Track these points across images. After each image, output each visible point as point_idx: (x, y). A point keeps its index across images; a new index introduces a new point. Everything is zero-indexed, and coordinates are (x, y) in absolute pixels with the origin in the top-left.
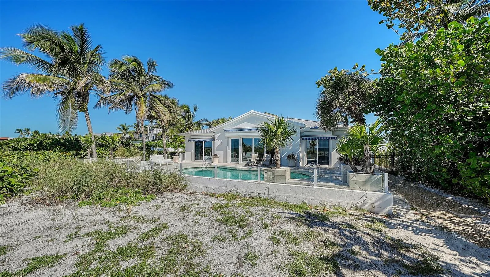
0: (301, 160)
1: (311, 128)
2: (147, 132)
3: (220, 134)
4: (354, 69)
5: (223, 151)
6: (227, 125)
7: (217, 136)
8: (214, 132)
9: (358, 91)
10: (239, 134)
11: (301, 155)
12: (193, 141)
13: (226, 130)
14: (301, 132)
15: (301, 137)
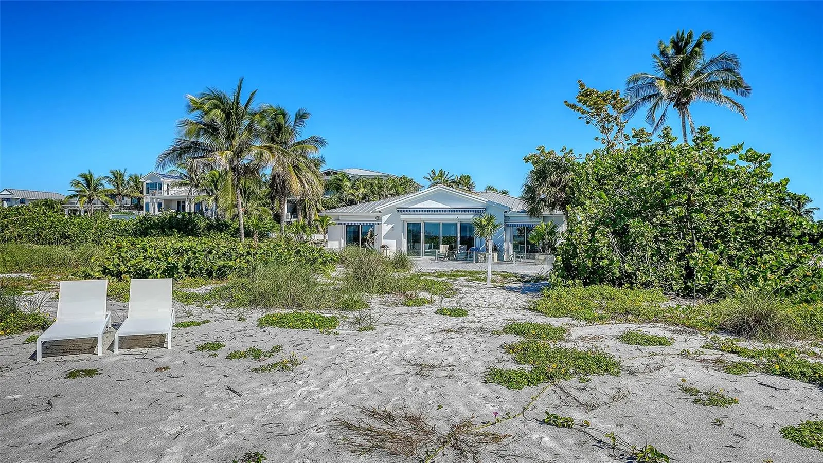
0: (505, 254)
1: (517, 212)
2: (142, 193)
3: (390, 215)
4: (563, 151)
5: (395, 241)
6: (401, 203)
7: (384, 218)
8: (380, 212)
9: (560, 183)
10: (422, 217)
11: (505, 247)
12: (341, 224)
13: (401, 210)
14: (505, 217)
15: (505, 223)
